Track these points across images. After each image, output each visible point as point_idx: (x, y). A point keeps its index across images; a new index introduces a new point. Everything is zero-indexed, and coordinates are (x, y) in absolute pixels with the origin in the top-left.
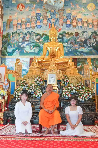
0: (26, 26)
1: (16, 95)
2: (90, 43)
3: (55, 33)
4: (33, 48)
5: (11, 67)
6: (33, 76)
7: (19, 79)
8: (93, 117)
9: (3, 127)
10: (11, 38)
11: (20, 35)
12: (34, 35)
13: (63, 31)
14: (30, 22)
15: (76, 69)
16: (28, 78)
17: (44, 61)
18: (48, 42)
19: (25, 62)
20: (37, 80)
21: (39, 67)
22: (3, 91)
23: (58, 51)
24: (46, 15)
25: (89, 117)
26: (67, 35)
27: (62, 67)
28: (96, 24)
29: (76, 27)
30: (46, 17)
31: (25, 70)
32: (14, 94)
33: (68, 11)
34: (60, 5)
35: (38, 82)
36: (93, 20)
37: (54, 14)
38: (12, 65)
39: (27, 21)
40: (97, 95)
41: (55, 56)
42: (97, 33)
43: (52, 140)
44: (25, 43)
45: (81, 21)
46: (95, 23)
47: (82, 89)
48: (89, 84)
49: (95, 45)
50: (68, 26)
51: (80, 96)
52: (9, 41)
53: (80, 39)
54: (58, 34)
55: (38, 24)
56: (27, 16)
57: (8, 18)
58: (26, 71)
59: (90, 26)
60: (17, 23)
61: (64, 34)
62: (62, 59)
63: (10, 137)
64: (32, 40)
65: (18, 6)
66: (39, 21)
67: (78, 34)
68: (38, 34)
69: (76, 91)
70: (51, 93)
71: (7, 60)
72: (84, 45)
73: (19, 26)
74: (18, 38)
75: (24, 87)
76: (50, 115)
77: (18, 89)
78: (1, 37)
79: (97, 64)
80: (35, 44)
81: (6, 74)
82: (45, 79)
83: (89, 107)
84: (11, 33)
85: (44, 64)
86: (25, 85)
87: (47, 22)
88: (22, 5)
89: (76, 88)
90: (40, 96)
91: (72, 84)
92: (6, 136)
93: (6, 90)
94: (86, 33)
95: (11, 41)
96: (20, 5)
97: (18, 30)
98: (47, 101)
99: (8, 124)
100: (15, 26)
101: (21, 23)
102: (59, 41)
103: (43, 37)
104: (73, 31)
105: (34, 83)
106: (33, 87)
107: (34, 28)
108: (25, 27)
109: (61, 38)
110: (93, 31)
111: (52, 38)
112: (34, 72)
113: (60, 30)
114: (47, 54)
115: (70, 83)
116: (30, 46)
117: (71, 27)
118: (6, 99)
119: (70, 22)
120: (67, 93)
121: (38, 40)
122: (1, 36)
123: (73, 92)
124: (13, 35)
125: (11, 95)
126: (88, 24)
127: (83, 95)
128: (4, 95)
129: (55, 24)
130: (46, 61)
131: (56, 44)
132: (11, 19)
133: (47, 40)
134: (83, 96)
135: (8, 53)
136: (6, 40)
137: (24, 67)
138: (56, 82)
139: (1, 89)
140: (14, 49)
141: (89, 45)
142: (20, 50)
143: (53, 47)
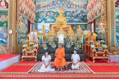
5: (41, 29)
9: (36, 64)
10: (40, 14)
11: (44, 12)
12: (51, 13)
13: (66, 10)
19: (47, 26)
20: (54, 38)
21: (54, 30)
23: (63, 21)
24: (57, 2)
26: (68, 13)
27: (66, 30)
29: (72, 8)
30: (57, 3)
31: (47, 30)
36: (81, 4)
37: (62, 2)
39: (48, 5)
40: (83, 45)
42: (83, 11)
43: (61, 76)
44: (47, 17)
45: (75, 5)
46: (82, 6)
47: (76, 42)
49: (82, 18)
50: (69, 8)
51: (75, 47)
53: (75, 14)
54: (63, 12)
55: (53, 7)
56: (48, 3)
60: (43, 6)
62: (66, 25)
64: (50, 15)
66: (54, 5)
67: (73, 12)
68: (54, 12)
71: (38, 25)
72: (76, 17)
73: (44, 8)
74: (44, 14)
76: (60, 61)
78: (35, 14)
80: (52, 17)
81: (37, 35)
82: (58, 38)
84: (40, 11)
86: (47, 41)
87: (58, 6)
89: (73, 42)
90: (55, 47)
94: (77, 11)
98: (59, 53)
100: (42, 8)
101: (45, 6)
103: (56, 14)
104: (71, 10)
105: (52, 40)
106: (51, 42)
107: (51, 9)
108: (47, 8)
109: (65, 14)
110: (81, 10)
111: (61, 15)
113: (64, 10)
115: (70, 40)
116: (50, 18)
119: (69, 6)
120: (69, 46)
121: (54, 15)
123: (72, 44)
126: (79, 7)
128: (37, 47)
130: (58, 27)
133: (58, 15)
134: (77, 47)
135: (39, 22)
136: (38, 15)
137: (47, 29)
138: (63, 39)
139: (35, 43)
140: (42, 20)
141: (79, 18)
142: (45, 20)
143: (61, 19)
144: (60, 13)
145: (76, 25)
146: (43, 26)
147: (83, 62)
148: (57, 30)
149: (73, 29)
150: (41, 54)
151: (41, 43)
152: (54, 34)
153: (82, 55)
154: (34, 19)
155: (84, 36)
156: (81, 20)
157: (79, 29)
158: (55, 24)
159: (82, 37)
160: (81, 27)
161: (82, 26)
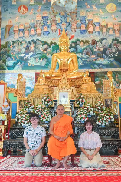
0: (30, 32)
1: (18, 119)
2: (111, 53)
3: (67, 41)
4: (39, 60)
5: (12, 85)
6: (39, 95)
7: (23, 99)
8: (116, 146)
9: (2, 160)
10: (12, 48)
11: (22, 44)
12: (40, 44)
13: (76, 38)
14: (34, 28)
15: (93, 86)
16: (33, 97)
17: (53, 76)
19: (29, 78)
20: (45, 100)
21: (46, 84)
22: (2, 114)
23: (70, 64)
24: (54, 19)
25: (110, 146)
26: (82, 44)
27: (76, 83)
28: (117, 29)
29: (92, 33)
30: (54, 21)
31: (29, 88)
32: (16, 118)
33: (82, 13)
34: (72, 6)
35: (46, 103)
36: (114, 24)
37: (65, 17)
38: (13, 82)
39: (31, 27)
40: (120, 118)
41: (67, 70)
42: (119, 40)
43: (64, 175)
44: (28, 54)
45: (99, 26)
46: (116, 27)
47: (102, 110)
48: (111, 104)
49: (117, 56)
50: (83, 32)
51: (99, 119)
52: (8, 52)
53: (98, 48)
54: (70, 42)
55: (45, 30)
56: (31, 20)
57: (8, 23)
59: (109, 32)
60: (18, 30)
61: (78, 42)
62: (75, 73)
63: (12, 172)
64: (37, 51)
65: (20, 8)
66: (47, 27)
67: (95, 42)
68: (45, 43)
69: (94, 113)
70: (62, 116)
71: (7, 76)
72: (102, 55)
73: (21, 32)
74: (20, 47)
75: (29, 109)
76: (62, 144)
77: (21, 112)
79: (119, 79)
80: (41, 55)
81: (6, 92)
82: (55, 98)
83: (111, 133)
84: (11, 42)
85: (53, 80)
86: (30, 106)
87: (56, 27)
88: (24, 7)
89: (93, 109)
90: (49, 120)
91: (89, 105)
92: (6, 171)
93: (5, 113)
94: (105, 40)
95: (11, 53)
96: (22, 7)
97: (20, 37)
98: (58, 126)
99: (9, 156)
100: (16, 33)
101: (23, 29)
102: (72, 50)
103: (52, 47)
104: (89, 38)
105: (41, 104)
106: (40, 109)
107: (40, 35)
108: (29, 34)
109: (74, 47)
110: (114, 38)
111: (63, 48)
112: (41, 91)
113: (72, 37)
114: (57, 67)
115: (86, 103)
116: (35, 58)
117: (87, 34)
118: (6, 124)
119: (84, 27)
120: (83, 116)
121: (46, 50)
123: (90, 114)
124: (13, 44)
125: (12, 119)
126: (108, 30)
127: (103, 118)
128: (4, 119)
129: (66, 30)
130: (55, 76)
131: (67, 55)
132: (11, 24)
133: (56, 49)
134: (103, 119)
135: (8, 66)
136: (5, 51)
138: (69, 103)
140: (15, 61)
141: (109, 56)
142: (22, 63)
143: (64, 58)
144: (61, 45)
145: (103, 74)
146: (20, 75)
147: (120, 156)
148: (52, 83)
156: (115, 63)
159: (118, 98)
161: (119, 77)
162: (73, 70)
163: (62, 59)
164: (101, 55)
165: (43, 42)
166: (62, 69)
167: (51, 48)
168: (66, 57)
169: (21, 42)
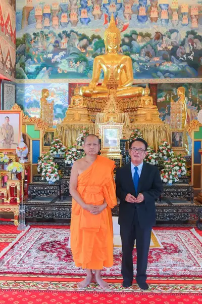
0: (61, 19)
2: (183, 55)
3: (117, 37)
4: (74, 63)
5: (35, 101)
6: (74, 125)
7: (51, 130)
10: (33, 44)
11: (48, 38)
12: (75, 39)
13: (131, 29)
14: (67, 12)
15: (156, 112)
16: (65, 129)
17: (94, 92)
18: (103, 52)
19: (59, 92)
21: (84, 108)
22: (16, 163)
23: (121, 73)
25: (180, 214)
26: (140, 38)
27: (129, 105)
28: (195, 15)
29: (156, 21)
30: (98, 0)
36: (191, 7)
38: (36, 97)
39: (61, 10)
41: (116, 85)
42: (196, 33)
44: (58, 55)
45: (168, 10)
46: (195, 13)
47: (169, 156)
49: (192, 58)
50: (141, 19)
51: (165, 172)
52: (28, 50)
53: (164, 46)
54: (121, 36)
55: (83, 16)
57: (25, 4)
58: (63, 108)
59: (183, 20)
60: (42, 14)
61: (134, 36)
62: (129, 88)
64: (71, 49)
66: (86, 10)
67: (159, 36)
68: (83, 37)
69: (157, 162)
71: (26, 88)
73: (47, 19)
74: (46, 43)
75: (57, 152)
77: (45, 158)
78: (13, 42)
80: (77, 55)
81: (22, 124)
83: (180, 195)
84: (32, 34)
85: (94, 99)
86: (59, 148)
87: (101, 11)
89: (156, 155)
91: (149, 148)
94: (175, 33)
95: (32, 51)
97: (45, 27)
100: (39, 21)
101: (50, 14)
102: (124, 49)
103: (93, 43)
104: (151, 29)
105: (76, 146)
106: (74, 154)
107: (75, 24)
108: (59, 21)
109: (127, 45)
110: (190, 30)
111: (110, 47)
112: (77, 118)
113: (125, 28)
114: (102, 75)
116: (69, 61)
117: (148, 22)
119: (145, 12)
121: (84, 47)
122: (13, 40)
123: (151, 163)
124: (35, 38)
126: (181, 16)
127: (171, 171)
129: (116, 16)
130: (98, 93)
131: (117, 59)
132: (30, 5)
133: (101, 47)
134: (170, 173)
135: (28, 73)
136: (22, 48)
137: (59, 101)
138: (118, 144)
139: (13, 157)
140: (38, 65)
141: (181, 58)
142: (49, 68)
143: (113, 64)
144: (108, 42)
145: (170, 87)
146: (44, 91)
147: (193, 230)
148: (94, 106)
149: (155, 102)
150: (34, 198)
151: (37, 158)
152: (85, 122)
153: (189, 203)
154: (8, 64)
155: (198, 129)
156: (188, 69)
157: (182, 104)
158: (87, 85)
159: (193, 134)
160: (186, 95)
161: (193, 92)
162: (126, 82)
163: (109, 66)
164: (169, 56)
165: (80, 34)
166: (108, 85)
167: (92, 45)
168: (116, 62)
169: (46, 35)
